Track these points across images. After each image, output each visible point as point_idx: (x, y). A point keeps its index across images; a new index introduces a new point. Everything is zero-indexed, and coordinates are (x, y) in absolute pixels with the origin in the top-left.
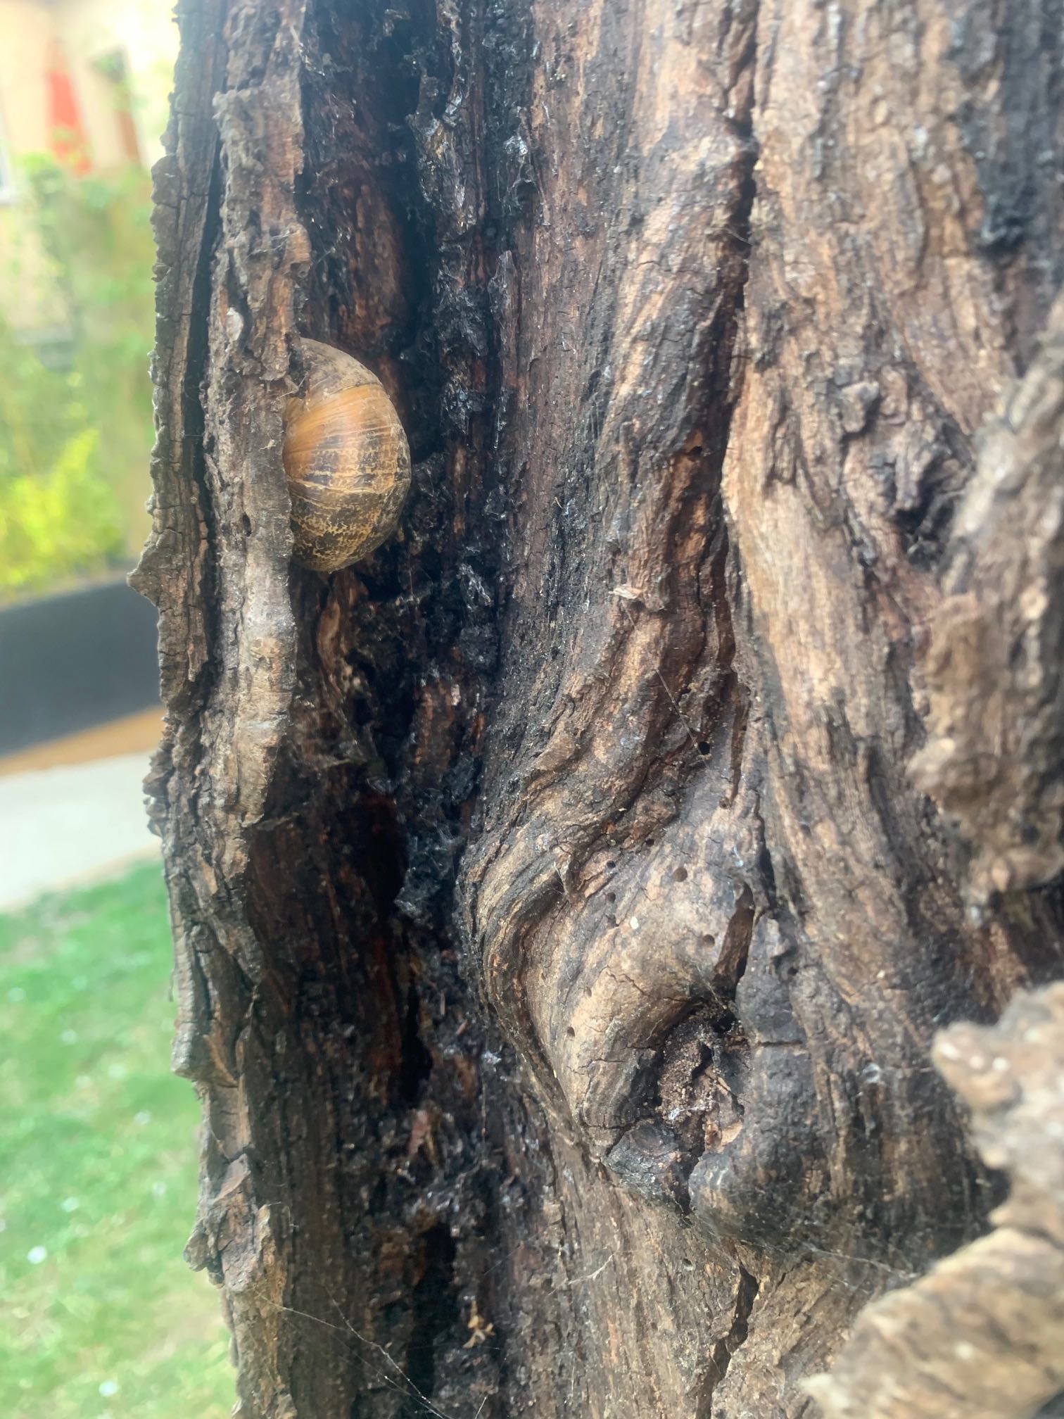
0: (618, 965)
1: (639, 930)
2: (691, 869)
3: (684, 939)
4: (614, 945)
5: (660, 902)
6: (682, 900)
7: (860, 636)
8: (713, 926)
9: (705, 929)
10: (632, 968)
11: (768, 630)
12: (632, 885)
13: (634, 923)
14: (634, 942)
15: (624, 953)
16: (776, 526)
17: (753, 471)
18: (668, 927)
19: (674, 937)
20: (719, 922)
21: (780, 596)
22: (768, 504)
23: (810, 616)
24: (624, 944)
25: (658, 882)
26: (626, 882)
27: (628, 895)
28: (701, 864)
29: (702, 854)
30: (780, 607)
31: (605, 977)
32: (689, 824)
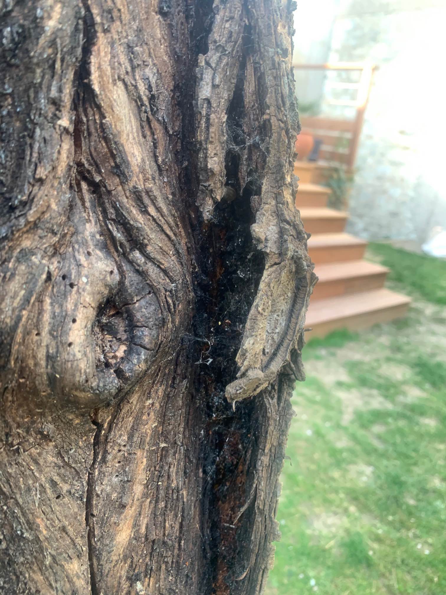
0: (85, 300)
1: (88, 281)
2: (90, 250)
3: (106, 276)
4: (80, 293)
5: (90, 266)
6: (97, 262)
7: (144, 140)
8: (111, 267)
9: (109, 269)
10: (90, 298)
11: (120, 138)
12: (72, 266)
13: (84, 280)
14: (88, 287)
15: (85, 294)
16: (119, 97)
17: (108, 73)
18: (97, 274)
19: (102, 277)
20: (112, 265)
21: (124, 124)
22: (115, 87)
23: (132, 132)
24: (84, 290)
25: (85, 259)
26: (69, 266)
27: (73, 272)
28: (92, 247)
29: (90, 243)
30: (124, 128)
31: (81, 309)
32: (80, 233)
